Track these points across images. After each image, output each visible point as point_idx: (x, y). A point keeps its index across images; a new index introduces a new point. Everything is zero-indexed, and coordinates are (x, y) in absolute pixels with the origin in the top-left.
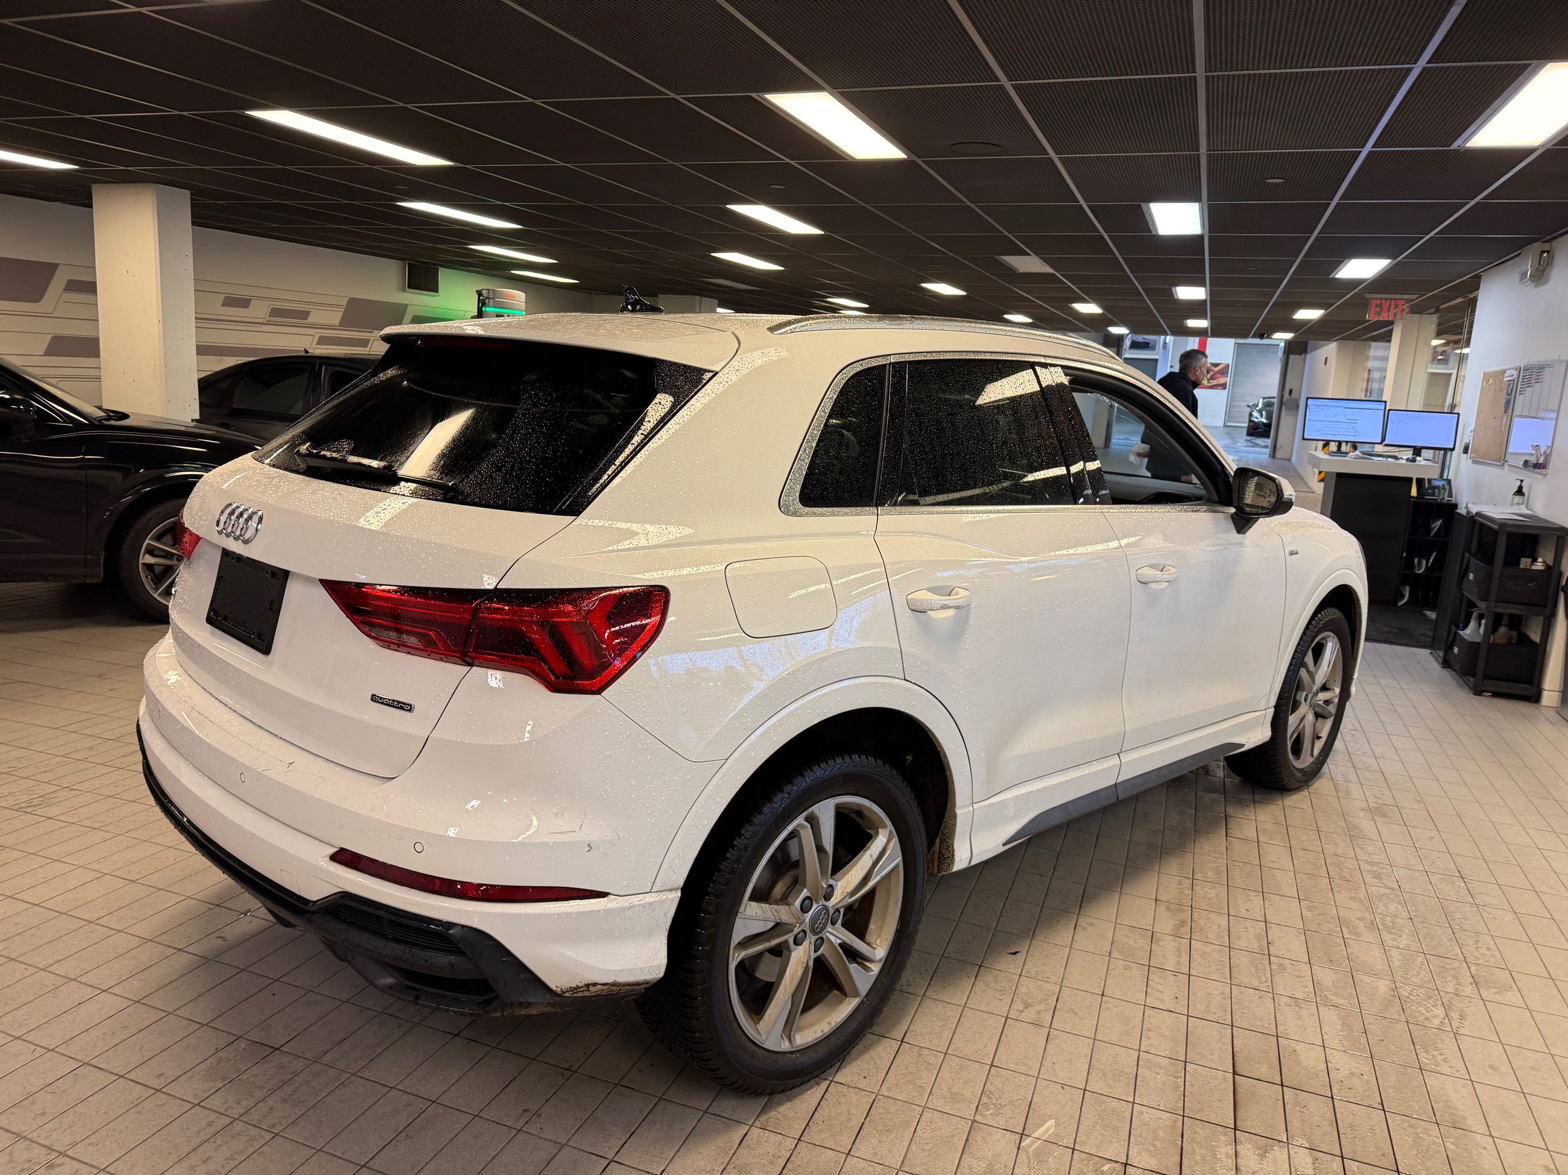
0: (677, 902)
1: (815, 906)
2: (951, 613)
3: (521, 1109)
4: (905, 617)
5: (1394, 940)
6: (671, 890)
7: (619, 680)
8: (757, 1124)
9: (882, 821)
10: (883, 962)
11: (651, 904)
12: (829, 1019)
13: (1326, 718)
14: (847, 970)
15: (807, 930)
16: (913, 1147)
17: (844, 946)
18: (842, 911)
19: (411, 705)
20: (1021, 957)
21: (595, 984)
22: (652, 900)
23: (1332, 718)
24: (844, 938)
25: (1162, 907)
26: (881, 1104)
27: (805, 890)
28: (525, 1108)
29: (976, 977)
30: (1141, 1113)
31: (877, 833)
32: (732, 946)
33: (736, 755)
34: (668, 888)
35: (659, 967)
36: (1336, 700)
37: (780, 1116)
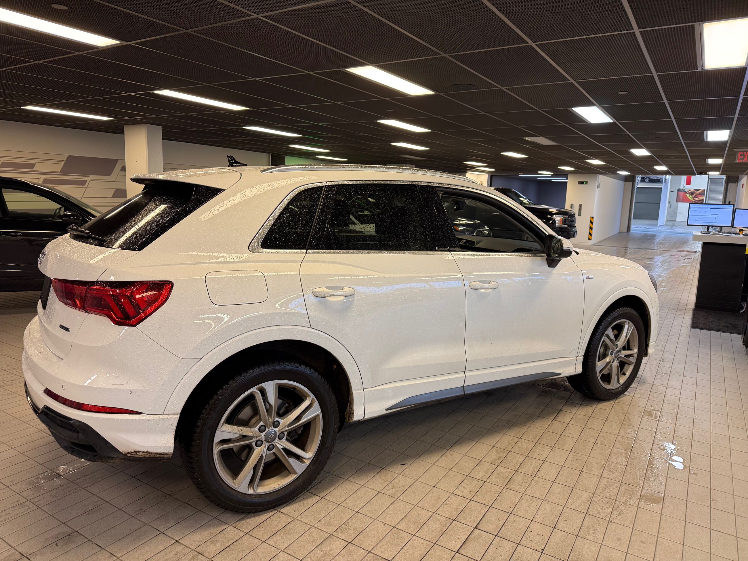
0: (177, 420)
1: (267, 430)
2: (342, 298)
3: (139, 508)
4: (311, 299)
5: (609, 475)
6: (174, 414)
7: (145, 321)
8: (234, 525)
9: (307, 394)
10: (312, 459)
11: (163, 419)
12: (279, 483)
13: (630, 365)
14: (287, 460)
15: (263, 439)
16: (295, 542)
17: (285, 450)
18: (286, 433)
19: (69, 329)
20: (406, 466)
21: (139, 452)
22: (164, 417)
23: (634, 365)
24: (285, 446)
25: (494, 449)
26: (294, 523)
27: (261, 422)
28: (141, 508)
29: (378, 473)
30: (414, 540)
31: (306, 399)
32: (214, 443)
33: (206, 357)
34: (172, 413)
35: (170, 447)
36: (636, 355)
37: (245, 523)
